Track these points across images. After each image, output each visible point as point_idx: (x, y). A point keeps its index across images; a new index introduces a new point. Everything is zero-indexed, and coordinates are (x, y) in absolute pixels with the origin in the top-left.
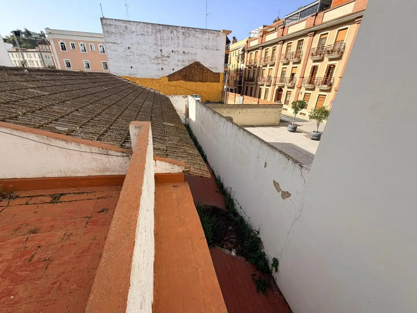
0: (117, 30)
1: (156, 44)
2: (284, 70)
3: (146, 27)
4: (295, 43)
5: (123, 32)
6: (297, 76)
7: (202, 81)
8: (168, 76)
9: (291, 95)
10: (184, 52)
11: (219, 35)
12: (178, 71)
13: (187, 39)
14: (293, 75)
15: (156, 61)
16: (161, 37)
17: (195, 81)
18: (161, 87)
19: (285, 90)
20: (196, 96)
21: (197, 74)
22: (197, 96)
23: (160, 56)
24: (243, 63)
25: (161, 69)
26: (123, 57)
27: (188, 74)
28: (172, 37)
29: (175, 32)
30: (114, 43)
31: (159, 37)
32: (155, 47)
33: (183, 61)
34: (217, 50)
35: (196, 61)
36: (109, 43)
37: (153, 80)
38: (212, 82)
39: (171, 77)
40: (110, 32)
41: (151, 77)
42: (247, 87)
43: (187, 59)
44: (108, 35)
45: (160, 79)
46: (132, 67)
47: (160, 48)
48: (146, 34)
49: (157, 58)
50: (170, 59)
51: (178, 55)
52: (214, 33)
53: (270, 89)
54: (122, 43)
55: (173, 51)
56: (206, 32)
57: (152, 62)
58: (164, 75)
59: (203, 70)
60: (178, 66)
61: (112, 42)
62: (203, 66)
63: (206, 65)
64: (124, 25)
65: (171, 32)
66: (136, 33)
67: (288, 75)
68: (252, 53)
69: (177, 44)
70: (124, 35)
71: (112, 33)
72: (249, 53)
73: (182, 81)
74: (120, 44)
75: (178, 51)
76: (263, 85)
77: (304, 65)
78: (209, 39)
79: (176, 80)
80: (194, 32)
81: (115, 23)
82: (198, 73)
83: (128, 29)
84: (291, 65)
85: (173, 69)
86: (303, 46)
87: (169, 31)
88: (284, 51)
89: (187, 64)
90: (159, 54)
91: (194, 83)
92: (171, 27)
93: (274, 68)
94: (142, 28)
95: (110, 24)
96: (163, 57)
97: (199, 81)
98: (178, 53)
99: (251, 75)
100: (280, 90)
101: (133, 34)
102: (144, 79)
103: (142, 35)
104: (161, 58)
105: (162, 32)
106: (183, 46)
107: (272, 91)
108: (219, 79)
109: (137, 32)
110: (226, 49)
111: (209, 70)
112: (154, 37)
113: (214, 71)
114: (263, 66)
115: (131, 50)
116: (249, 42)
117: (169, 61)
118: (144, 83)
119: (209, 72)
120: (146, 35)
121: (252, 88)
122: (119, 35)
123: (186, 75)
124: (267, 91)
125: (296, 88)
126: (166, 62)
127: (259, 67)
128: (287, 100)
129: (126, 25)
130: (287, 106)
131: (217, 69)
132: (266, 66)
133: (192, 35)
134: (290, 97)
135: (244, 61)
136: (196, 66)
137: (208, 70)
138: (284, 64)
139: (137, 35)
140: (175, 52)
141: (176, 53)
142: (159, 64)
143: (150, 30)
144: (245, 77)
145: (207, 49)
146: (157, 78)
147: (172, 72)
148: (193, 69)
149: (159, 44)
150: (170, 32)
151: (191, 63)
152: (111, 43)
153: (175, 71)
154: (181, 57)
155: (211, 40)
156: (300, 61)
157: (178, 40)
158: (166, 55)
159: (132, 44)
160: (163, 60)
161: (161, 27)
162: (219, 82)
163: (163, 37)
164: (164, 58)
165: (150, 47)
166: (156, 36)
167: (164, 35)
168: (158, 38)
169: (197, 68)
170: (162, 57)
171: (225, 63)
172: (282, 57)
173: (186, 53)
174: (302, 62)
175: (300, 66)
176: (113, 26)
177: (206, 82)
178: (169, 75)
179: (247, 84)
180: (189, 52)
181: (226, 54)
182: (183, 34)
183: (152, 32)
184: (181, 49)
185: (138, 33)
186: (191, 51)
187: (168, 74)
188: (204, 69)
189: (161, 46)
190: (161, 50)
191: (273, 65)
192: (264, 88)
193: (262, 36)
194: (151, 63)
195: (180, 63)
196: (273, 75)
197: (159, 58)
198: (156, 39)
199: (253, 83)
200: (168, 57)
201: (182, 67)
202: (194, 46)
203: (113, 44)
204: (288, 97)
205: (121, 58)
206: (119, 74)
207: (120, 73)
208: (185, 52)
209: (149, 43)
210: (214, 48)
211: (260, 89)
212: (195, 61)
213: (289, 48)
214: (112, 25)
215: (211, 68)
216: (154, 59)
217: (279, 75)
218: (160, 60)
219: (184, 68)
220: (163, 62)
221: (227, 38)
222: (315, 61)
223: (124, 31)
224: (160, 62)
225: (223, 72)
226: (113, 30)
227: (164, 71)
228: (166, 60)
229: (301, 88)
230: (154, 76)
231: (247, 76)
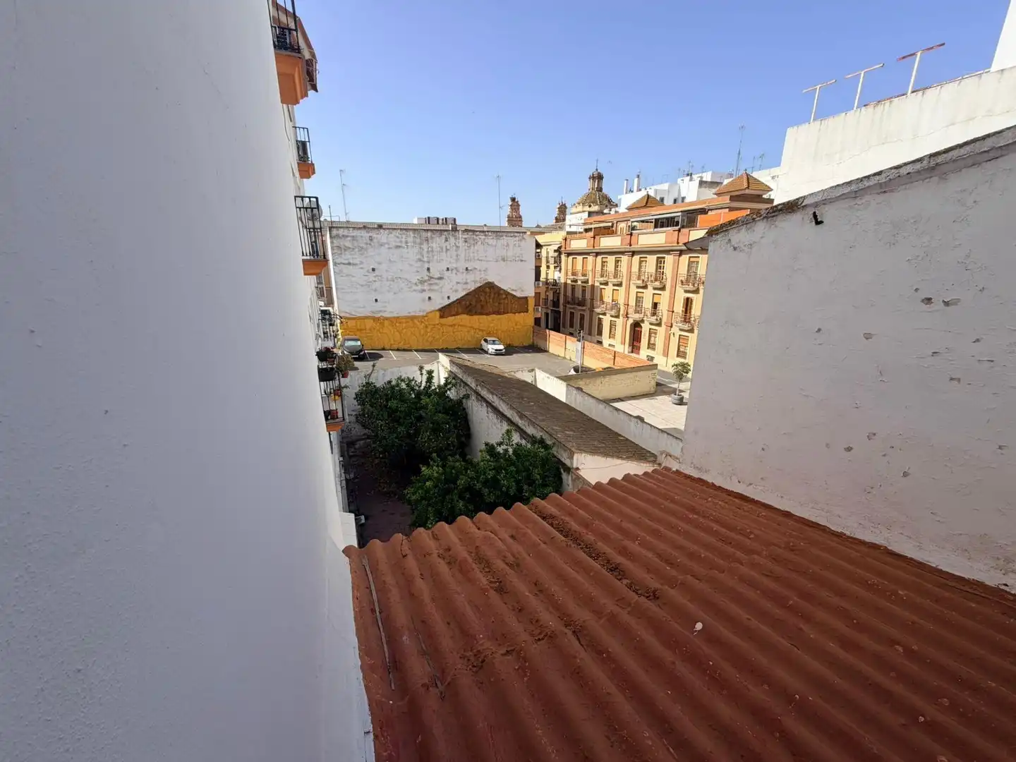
0: (356, 244)
1: (420, 260)
2: (640, 295)
3: (404, 236)
5: (365, 246)
6: (663, 307)
7: (499, 313)
8: (440, 310)
9: (657, 336)
10: (467, 268)
11: (524, 238)
12: (457, 300)
13: (472, 247)
14: (655, 305)
15: (420, 287)
16: (428, 249)
17: (487, 314)
18: (429, 330)
19: (646, 327)
20: (494, 341)
21: (489, 302)
22: (496, 342)
23: (427, 278)
24: (560, 271)
25: (427, 298)
26: (362, 285)
27: (474, 303)
28: (446, 247)
29: (452, 240)
30: (349, 264)
31: (426, 250)
32: (419, 264)
33: (466, 283)
34: (522, 261)
35: (486, 281)
36: (339, 264)
37: (413, 318)
38: (515, 313)
39: (445, 311)
40: (342, 247)
41: (409, 313)
42: (572, 314)
43: (473, 279)
44: (339, 252)
45: (426, 316)
46: (376, 300)
47: (426, 266)
48: (403, 246)
49: (422, 282)
50: (443, 281)
51: (456, 274)
52: (516, 236)
53: (620, 322)
54: (362, 263)
55: (448, 269)
56: (502, 236)
57: (412, 289)
58: (433, 309)
59: (499, 294)
60: (456, 291)
61: (346, 262)
62: (500, 289)
63: (504, 286)
64: (366, 235)
65: (446, 240)
66: (387, 246)
67: (647, 304)
68: (576, 258)
69: (455, 257)
70: (366, 249)
71: (347, 249)
72: (570, 258)
73: (465, 316)
74: (359, 265)
75: (456, 268)
76: (604, 314)
78: (508, 246)
79: (454, 315)
80: (484, 237)
81: (353, 233)
82: (491, 300)
83: (375, 240)
84: (651, 290)
85: (448, 297)
86: (665, 266)
88: (635, 269)
89: (472, 287)
90: (425, 275)
91: (485, 316)
92: (446, 233)
93: (622, 290)
94: (398, 237)
95: (343, 236)
96: (432, 279)
97: (494, 314)
98: (458, 271)
99: (579, 294)
100: (637, 325)
101: (383, 247)
102: (398, 317)
103: (398, 247)
104: (430, 280)
105: (430, 241)
106: (465, 260)
107: (623, 328)
108: (527, 306)
109: (389, 244)
110: (536, 258)
111: (509, 293)
112: (416, 250)
113: (518, 294)
114: (601, 284)
115: (377, 272)
117: (441, 285)
118: (397, 324)
119: (509, 297)
120: (404, 248)
121: (582, 317)
122: (359, 251)
123: (471, 304)
124: (612, 325)
125: (664, 326)
126: (435, 287)
128: (652, 342)
129: (370, 234)
130: (653, 352)
131: (522, 291)
132: (606, 283)
133: (480, 242)
134: (657, 339)
136: (488, 290)
137: (507, 293)
140: (452, 270)
141: (454, 271)
142: (424, 290)
143: (410, 239)
144: (565, 296)
145: (504, 261)
146: (421, 314)
147: (447, 302)
148: (483, 295)
149: (425, 259)
150: (444, 241)
151: (479, 285)
152: (344, 264)
153: (453, 299)
154: (462, 277)
155: (511, 247)
156: (664, 286)
157: (456, 251)
158: (436, 277)
159: (380, 263)
160: (431, 284)
161: (429, 234)
162: (527, 312)
163: (432, 248)
164: (433, 281)
165: (411, 265)
166: (421, 248)
167: (434, 245)
168: (423, 250)
169: (490, 292)
170: (429, 280)
171: (536, 280)
172: (634, 277)
173: (471, 270)
175: (665, 295)
176: (349, 238)
177: (504, 313)
178: (442, 308)
179: (573, 308)
180: (475, 269)
181: (536, 267)
182: (466, 242)
183: (414, 242)
184: (462, 265)
185: (390, 246)
186: (477, 265)
187: (440, 306)
188: (502, 292)
189: (429, 262)
190: (428, 269)
191: (620, 285)
192: (606, 321)
193: (594, 238)
194: (410, 291)
195: (460, 287)
196: (621, 301)
197: (425, 281)
198: (420, 253)
199: (584, 308)
200: (440, 278)
201: (464, 293)
202: (485, 259)
204: (652, 339)
205: (358, 286)
206: (353, 313)
207: (356, 312)
208: (469, 269)
209: (408, 258)
210: (517, 259)
211: (600, 320)
213: (643, 264)
214: (347, 236)
215: (513, 290)
216: (416, 284)
217: (632, 302)
218: (426, 284)
219: (468, 294)
220: (432, 288)
221: (536, 241)
222: (687, 292)
223: (367, 244)
224: (426, 287)
225: (533, 295)
226: (348, 244)
227: (432, 301)
228: (436, 284)
229: (671, 327)
230: (415, 312)
231: (569, 294)
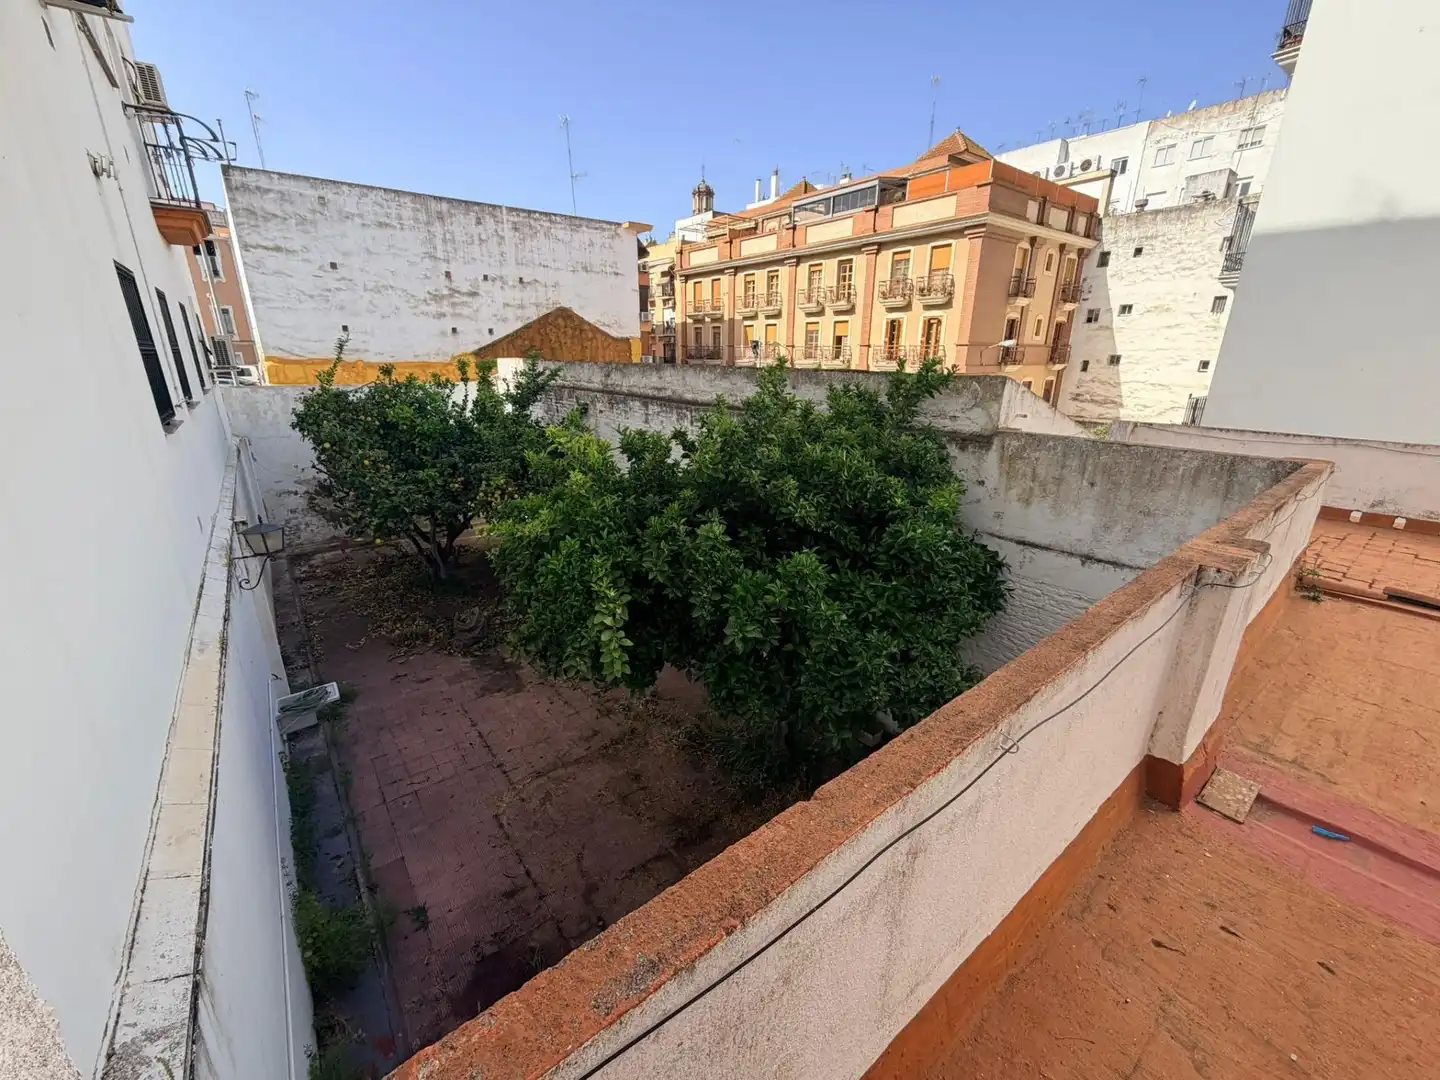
0: (288, 207)
1: (433, 257)
2: (812, 327)
3: (393, 205)
4: (830, 266)
5: (309, 216)
6: (853, 344)
8: (477, 353)
10: (521, 279)
11: (618, 234)
12: (508, 336)
13: (528, 242)
14: (839, 340)
15: (433, 308)
16: (445, 234)
21: (565, 343)
23: (446, 292)
24: (673, 308)
25: (450, 330)
26: (311, 296)
27: (537, 343)
28: (480, 235)
29: (489, 222)
30: (278, 249)
31: (440, 237)
32: (428, 263)
33: (521, 307)
34: (617, 274)
35: (558, 306)
36: (253, 247)
37: (422, 367)
40: (259, 212)
41: (416, 356)
43: (533, 300)
44: (253, 223)
46: (346, 329)
47: (444, 267)
48: (395, 223)
49: (437, 298)
50: (479, 299)
51: (502, 287)
52: (604, 230)
54: (305, 249)
55: (486, 278)
56: (581, 226)
57: (418, 311)
58: (463, 351)
59: (582, 331)
60: (505, 320)
61: (270, 244)
62: (582, 320)
63: (590, 316)
64: (311, 193)
65: (479, 222)
66: (357, 220)
68: (700, 282)
69: (498, 257)
70: (314, 223)
71: (268, 216)
72: (691, 283)
74: (300, 253)
75: (501, 277)
77: (864, 317)
78: (591, 244)
80: (548, 225)
81: (279, 184)
82: (569, 341)
83: (330, 206)
84: (830, 317)
85: (491, 331)
86: (853, 273)
87: (470, 219)
88: (802, 285)
89: (533, 314)
90: (442, 285)
92: (476, 208)
93: (782, 323)
94: (382, 206)
95: (258, 188)
96: (457, 295)
98: (505, 283)
99: (708, 340)
101: (349, 222)
103: (381, 225)
104: (453, 296)
105: (447, 220)
106: (518, 264)
108: (631, 354)
109: (361, 216)
110: (640, 272)
111: (599, 331)
112: (422, 235)
113: (614, 333)
114: (745, 318)
115: (341, 272)
116: (685, 253)
117: (475, 308)
119: (598, 336)
120: (394, 227)
122: (297, 225)
123: (532, 346)
126: (466, 311)
127: (732, 321)
129: (322, 193)
131: (620, 327)
132: (754, 317)
133: (542, 232)
135: (675, 303)
136: (561, 321)
137: (595, 330)
138: (809, 315)
139: (364, 225)
140: (493, 281)
141: (499, 283)
142: (441, 315)
143: (407, 213)
144: (685, 347)
145: (587, 271)
146: (440, 359)
147: (488, 340)
148: (554, 330)
149: (440, 254)
150: (474, 222)
151: (545, 311)
152: (266, 248)
153: (497, 336)
154: (514, 295)
155: (597, 248)
156: (853, 307)
157: (500, 244)
158: (464, 290)
159: (342, 253)
160: (454, 305)
161: (444, 206)
163: (452, 233)
164: (458, 299)
165: (412, 264)
166: (429, 231)
167: (457, 229)
168: (435, 236)
169: (566, 327)
170: (451, 296)
171: (641, 310)
172: (801, 298)
173: (528, 283)
174: (859, 309)
175: (855, 322)
176: (271, 195)
178: (480, 349)
180: (536, 281)
181: (641, 287)
182: (516, 229)
183: (416, 220)
184: (510, 273)
185: (363, 221)
186: (540, 274)
187: (476, 347)
188: (586, 327)
189: (448, 262)
190: (448, 274)
191: (778, 315)
193: (730, 243)
194: (415, 314)
195: (510, 313)
196: (782, 342)
197: (443, 297)
198: (430, 239)
200: (474, 294)
201: (519, 325)
202: (552, 265)
203: (274, 253)
205: (303, 297)
206: (296, 351)
207: (303, 349)
208: (525, 280)
209: (406, 250)
210: (608, 270)
212: (555, 306)
213: (816, 276)
214: (268, 191)
215: (604, 324)
216: (425, 301)
217: (800, 340)
218: (445, 302)
219: (527, 327)
220: (457, 311)
221: (638, 241)
222: (891, 310)
223: (314, 211)
224: (446, 308)
225: (639, 335)
226: (272, 207)
227: (461, 337)
228: (464, 304)
230: (428, 354)
231: (692, 343)
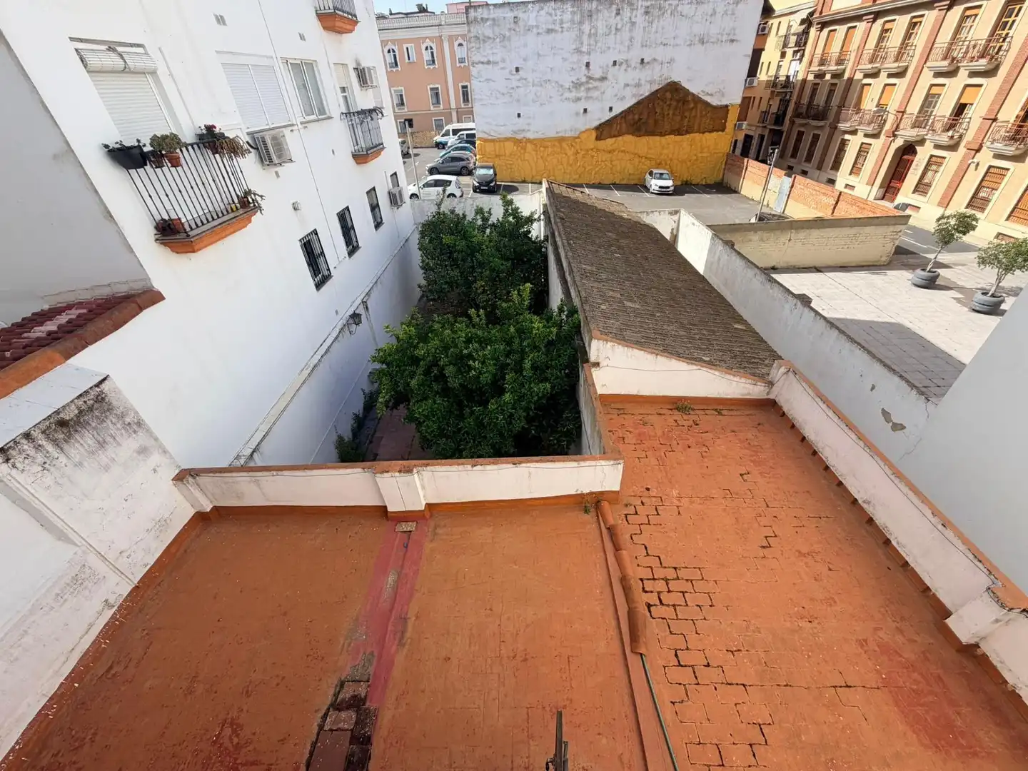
0: (497, 30)
1: (578, 51)
2: (935, 90)
3: (559, 13)
5: (508, 34)
6: (975, 115)
7: (678, 132)
8: (597, 128)
9: (941, 169)
10: (643, 60)
12: (622, 112)
13: (655, 23)
14: (960, 109)
15: (573, 95)
16: (590, 30)
17: (662, 135)
18: (579, 156)
19: (923, 154)
20: (661, 174)
21: (668, 114)
22: (664, 176)
23: (584, 79)
24: (801, 60)
25: (582, 111)
26: (503, 94)
27: (644, 117)
28: (617, 25)
29: (626, 12)
30: (489, 62)
31: (587, 31)
32: (575, 58)
33: (638, 85)
34: (732, 41)
35: (669, 81)
36: (477, 64)
37: (561, 140)
38: (703, 133)
39: (604, 130)
40: (482, 37)
41: (557, 133)
42: (800, 134)
43: (648, 79)
44: (478, 46)
45: (578, 138)
46: (519, 115)
47: (586, 59)
48: (557, 28)
49: (577, 85)
50: (606, 83)
51: (626, 70)
53: (877, 145)
54: (503, 60)
55: (615, 63)
57: (564, 98)
58: (588, 127)
59: (685, 102)
60: (623, 98)
61: (485, 60)
62: (687, 92)
63: (694, 88)
64: (510, 15)
65: (617, 13)
66: (535, 30)
67: (944, 108)
68: (835, 30)
69: (627, 43)
70: (509, 39)
71: (487, 39)
72: (826, 31)
73: (629, 138)
74: (500, 63)
75: (627, 61)
76: (854, 132)
78: (714, 13)
79: (614, 136)
80: (675, 2)
81: (494, 13)
82: (671, 112)
83: (521, 23)
84: (962, 79)
85: (611, 109)
86: (1018, 19)
87: (612, 12)
88: (945, 36)
89: (646, 91)
90: (581, 74)
91: (657, 138)
93: (902, 84)
94: (551, 15)
95: (482, 19)
96: (591, 81)
97: (670, 134)
98: (629, 65)
99: (820, 99)
100: (909, 150)
101: (530, 33)
102: (543, 140)
103: (549, 31)
104: (589, 82)
105: (594, 17)
106: (642, 46)
107: (881, 152)
108: (726, 121)
109: (538, 27)
110: (757, 34)
111: (700, 99)
112: (573, 34)
113: (714, 101)
114: (866, 76)
115: (521, 73)
117: (602, 90)
118: (542, 149)
119: (699, 106)
120: (558, 31)
121: (816, 138)
122: (500, 42)
123: (640, 119)
124: (863, 151)
125: (962, 150)
126: (596, 94)
127: (851, 79)
128: (926, 180)
129: (516, 13)
130: (921, 198)
131: (723, 95)
132: (875, 75)
133: (669, 12)
134: (938, 175)
135: (802, 56)
136: (668, 95)
137: (697, 100)
138: (937, 75)
139: (538, 34)
140: (620, 65)
141: (624, 66)
142: (579, 99)
143: (567, 17)
144: (798, 104)
145: (703, 43)
146: (572, 134)
147: (607, 116)
148: (661, 103)
149: (584, 49)
150: (614, 14)
151: (656, 87)
152: (483, 63)
153: (617, 111)
154: (633, 75)
155: (718, 16)
156: (996, 67)
157: (631, 31)
158: (597, 76)
159: (525, 59)
160: (589, 89)
161: (594, 4)
162: (723, 130)
163: (596, 28)
164: (593, 84)
165: (565, 60)
166: (580, 30)
167: (600, 24)
168: (583, 33)
169: (671, 99)
170: (587, 82)
171: (748, 76)
172: (937, 54)
173: (648, 63)
175: (992, 85)
176: (489, 23)
177: (687, 132)
178: (601, 125)
179: (803, 125)
180: (655, 60)
181: (754, 51)
182: (646, 13)
183: (572, 21)
184: (635, 56)
185: (540, 31)
186: (660, 53)
187: (597, 123)
188: (690, 98)
189: (589, 54)
190: (588, 65)
191: (900, 74)
192: (854, 143)
194: (561, 100)
195: (628, 92)
196: (893, 105)
197: (581, 84)
198: (579, 38)
199: (821, 123)
200: (603, 79)
201: (633, 101)
202: (672, 42)
203: (486, 66)
204: (930, 174)
205: (498, 95)
206: (493, 134)
207: (495, 131)
208: (645, 61)
209: (562, 49)
210: (725, 38)
211: (844, 143)
212: (666, 82)
213: (968, 23)
214: (487, 19)
215: (707, 94)
216: (569, 89)
217: (914, 107)
218: (583, 88)
219: (638, 103)
220: (589, 95)
223: (510, 30)
224: (582, 94)
225: (739, 101)
226: (489, 32)
227: (589, 114)
228: (596, 88)
229: (978, 151)
230: (566, 131)
231: (805, 100)
